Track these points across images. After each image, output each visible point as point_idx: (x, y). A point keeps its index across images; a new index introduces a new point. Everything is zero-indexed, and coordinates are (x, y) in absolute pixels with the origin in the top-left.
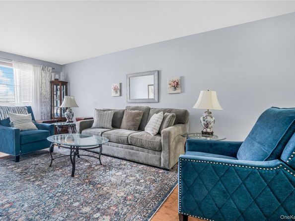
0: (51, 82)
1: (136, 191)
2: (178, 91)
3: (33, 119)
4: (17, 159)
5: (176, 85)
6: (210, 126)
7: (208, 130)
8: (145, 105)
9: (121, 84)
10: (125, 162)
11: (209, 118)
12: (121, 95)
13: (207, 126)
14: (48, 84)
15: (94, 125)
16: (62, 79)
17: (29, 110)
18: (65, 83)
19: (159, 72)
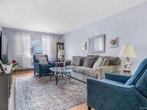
0: (57, 44)
1: (78, 95)
2: (115, 46)
3: (47, 60)
4: (40, 76)
5: (114, 42)
6: (127, 67)
7: (127, 70)
8: (96, 54)
9: (86, 43)
10: (81, 83)
11: (127, 62)
12: (86, 49)
13: (125, 67)
14: (56, 44)
15: (71, 64)
16: (62, 42)
17: (46, 56)
18: (63, 44)
19: (105, 36)
